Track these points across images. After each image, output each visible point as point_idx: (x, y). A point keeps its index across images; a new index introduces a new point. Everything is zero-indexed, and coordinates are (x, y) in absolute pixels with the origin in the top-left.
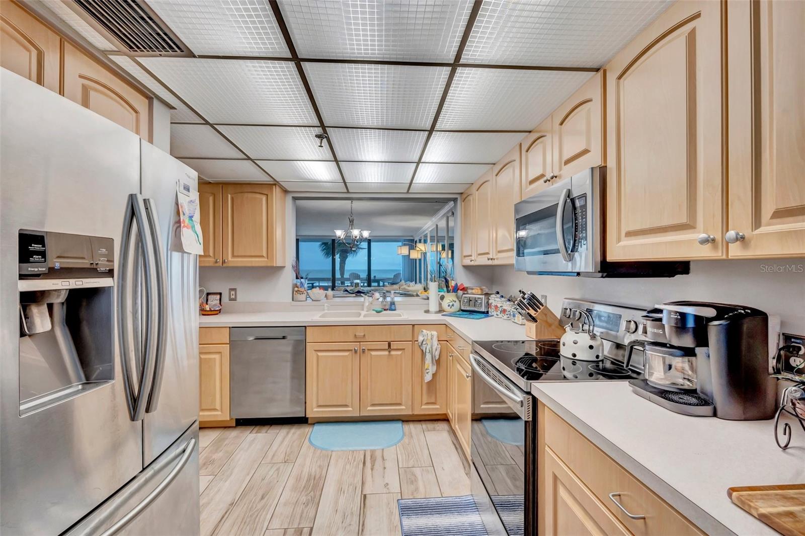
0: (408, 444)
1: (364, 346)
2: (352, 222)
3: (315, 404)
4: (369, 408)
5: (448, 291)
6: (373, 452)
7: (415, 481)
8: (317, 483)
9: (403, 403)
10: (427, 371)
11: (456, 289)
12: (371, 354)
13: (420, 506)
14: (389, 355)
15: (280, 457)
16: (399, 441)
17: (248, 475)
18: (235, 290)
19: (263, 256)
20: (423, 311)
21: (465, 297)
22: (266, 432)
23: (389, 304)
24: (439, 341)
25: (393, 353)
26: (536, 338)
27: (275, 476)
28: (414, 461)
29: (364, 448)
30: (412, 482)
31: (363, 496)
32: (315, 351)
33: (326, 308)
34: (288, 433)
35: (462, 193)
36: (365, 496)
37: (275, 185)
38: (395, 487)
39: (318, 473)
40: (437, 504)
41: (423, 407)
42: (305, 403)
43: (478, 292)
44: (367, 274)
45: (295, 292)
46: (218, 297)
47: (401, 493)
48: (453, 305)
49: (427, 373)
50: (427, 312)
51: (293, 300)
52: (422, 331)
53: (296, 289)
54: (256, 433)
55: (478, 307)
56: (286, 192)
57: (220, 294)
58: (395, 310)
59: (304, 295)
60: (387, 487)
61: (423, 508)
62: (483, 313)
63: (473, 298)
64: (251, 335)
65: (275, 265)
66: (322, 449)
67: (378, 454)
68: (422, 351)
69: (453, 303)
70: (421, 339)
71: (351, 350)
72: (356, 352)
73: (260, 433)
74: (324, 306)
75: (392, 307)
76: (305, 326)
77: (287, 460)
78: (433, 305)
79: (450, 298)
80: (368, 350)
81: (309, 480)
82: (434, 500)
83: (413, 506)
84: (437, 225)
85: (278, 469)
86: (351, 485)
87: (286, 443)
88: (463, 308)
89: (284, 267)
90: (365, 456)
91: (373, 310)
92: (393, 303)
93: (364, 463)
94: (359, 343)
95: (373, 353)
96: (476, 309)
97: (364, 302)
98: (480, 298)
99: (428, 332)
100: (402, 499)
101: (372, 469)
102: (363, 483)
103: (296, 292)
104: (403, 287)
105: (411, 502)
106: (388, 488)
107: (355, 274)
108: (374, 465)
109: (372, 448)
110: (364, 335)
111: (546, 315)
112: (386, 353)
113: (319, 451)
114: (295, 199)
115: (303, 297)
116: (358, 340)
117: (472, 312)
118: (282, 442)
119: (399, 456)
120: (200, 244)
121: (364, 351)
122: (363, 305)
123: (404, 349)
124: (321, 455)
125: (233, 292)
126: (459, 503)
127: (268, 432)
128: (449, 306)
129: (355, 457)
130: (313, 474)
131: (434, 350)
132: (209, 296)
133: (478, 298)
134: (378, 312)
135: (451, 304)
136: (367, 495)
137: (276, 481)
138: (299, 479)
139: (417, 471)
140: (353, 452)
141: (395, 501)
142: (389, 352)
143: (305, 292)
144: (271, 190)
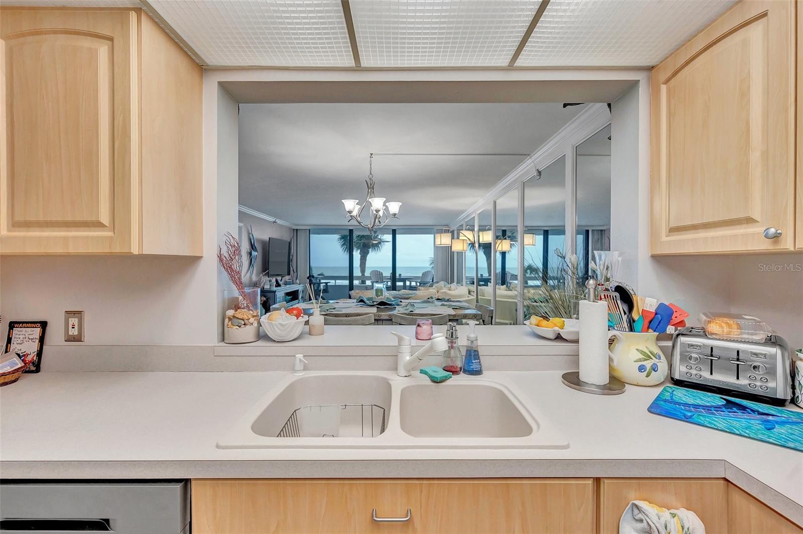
2: (371, 187)
18: (78, 314)
21: (689, 346)
23: (464, 353)
35: (650, 69)
37: (139, 13)
43: (729, 333)
44: (391, 272)
45: (227, 320)
46: (37, 332)
48: (654, 368)
53: (230, 313)
57: (44, 325)
58: (478, 372)
69: (655, 360)
76: (186, 482)
79: (638, 346)
89: (199, 258)
97: (398, 351)
98: (763, 354)
99: (664, 513)
107: (377, 271)
110: (409, 517)
115: (248, 332)
125: (74, 321)
128: (641, 369)
132: (16, 331)
133: (753, 354)
134: (435, 381)
135: (648, 364)
143: (252, 320)
144: (125, 24)
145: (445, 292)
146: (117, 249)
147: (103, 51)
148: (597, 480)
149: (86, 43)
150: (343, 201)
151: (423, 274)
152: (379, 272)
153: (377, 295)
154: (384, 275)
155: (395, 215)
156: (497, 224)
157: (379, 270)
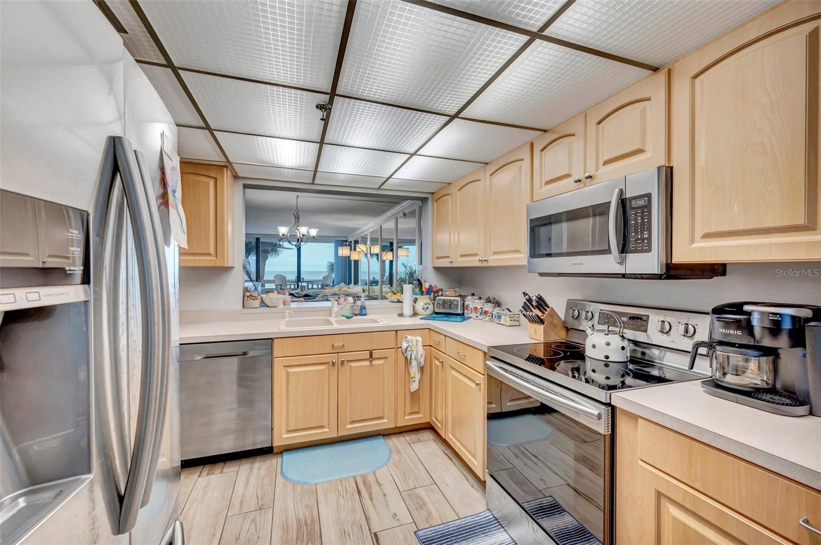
0: (400, 462)
1: (343, 357)
2: (297, 218)
3: (284, 430)
4: (348, 426)
5: (422, 294)
6: (364, 477)
7: (424, 504)
8: (311, 529)
9: (386, 416)
10: (414, 379)
11: (430, 291)
12: (351, 366)
13: (441, 534)
14: (371, 365)
15: (251, 504)
16: (388, 460)
17: (214, 535)
20: (397, 314)
21: (439, 300)
22: (222, 472)
23: (359, 308)
24: (423, 346)
25: (375, 362)
26: (544, 340)
27: (253, 530)
28: (413, 481)
29: (353, 474)
30: (421, 507)
31: (373, 535)
32: (284, 366)
33: (287, 315)
34: (251, 469)
35: (433, 193)
36: (375, 534)
37: (226, 167)
38: (405, 517)
39: (307, 517)
40: (458, 529)
41: (406, 418)
42: (272, 429)
43: (452, 294)
44: (297, 276)
45: (246, 298)
47: (414, 522)
48: (427, 308)
49: (414, 381)
51: (243, 307)
52: (406, 337)
54: (207, 475)
55: (454, 309)
56: (236, 177)
58: (366, 315)
59: (257, 300)
60: (397, 518)
61: (445, 536)
62: (459, 315)
63: (447, 300)
64: (198, 354)
65: (226, 265)
66: (303, 484)
67: (371, 478)
68: (406, 358)
69: (428, 305)
70: (405, 345)
71: (328, 363)
72: (333, 364)
73: (213, 474)
74: (285, 312)
75: (362, 311)
76: (271, 339)
77: (262, 505)
79: (423, 301)
80: (348, 361)
81: (299, 527)
82: (453, 524)
83: (435, 536)
84: (381, 226)
85: (254, 520)
86: (354, 524)
87: (253, 482)
88: (437, 310)
89: (233, 267)
90: (356, 484)
91: (342, 316)
92: (363, 308)
93: (359, 492)
94: (337, 354)
95: (353, 364)
96: (452, 312)
97: (332, 307)
98: (456, 300)
99: (413, 338)
100: (419, 531)
101: (371, 499)
102: (367, 519)
103: (248, 297)
104: (343, 289)
105: (430, 531)
106: (398, 520)
108: (371, 494)
109: (362, 472)
110: (343, 345)
112: (367, 363)
113: (299, 488)
114: (246, 186)
115: (257, 303)
116: (335, 351)
117: (447, 314)
118: (247, 482)
119: (395, 477)
120: (184, 233)
121: (343, 363)
122: (331, 310)
123: (387, 357)
124: (304, 491)
126: (479, 522)
127: (224, 471)
128: (423, 308)
129: (346, 487)
130: (302, 519)
131: (419, 356)
133: (454, 300)
134: (348, 318)
135: (426, 307)
136: (378, 534)
137: (256, 538)
138: (286, 529)
139: (421, 492)
140: (341, 481)
141: (413, 534)
142: (371, 362)
144: (222, 174)
145: (346, 290)
146: (219, 265)
147: (212, 183)
148: (396, 331)
151: (324, 278)
153: (302, 290)
154: (287, 279)
155: (314, 237)
156: (383, 237)
157: (282, 274)
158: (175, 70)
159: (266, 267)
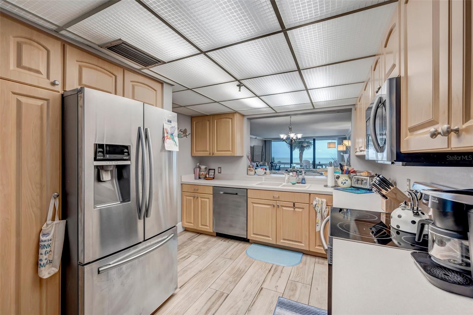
0: (301, 268)
1: (279, 203)
2: (290, 129)
3: (252, 233)
4: (282, 241)
5: (342, 174)
6: (277, 266)
7: (295, 290)
8: (240, 273)
9: (303, 242)
10: (318, 224)
11: (348, 172)
12: (283, 209)
13: (291, 305)
14: (294, 211)
15: (229, 256)
16: (296, 265)
17: (212, 260)
18: (220, 168)
19: (230, 151)
20: (323, 185)
21: (355, 178)
22: (228, 242)
23: (301, 179)
24: (327, 206)
25: (296, 210)
26: (386, 210)
27: (223, 264)
28: (300, 279)
29: (273, 263)
30: (293, 290)
31: (261, 288)
32: (252, 203)
33: (263, 180)
34: (237, 245)
35: (354, 105)
36: (262, 288)
37: (236, 113)
38: (281, 289)
39: (243, 269)
40: (302, 308)
41: (316, 247)
42: (247, 231)
44: (313, 161)
45: (248, 170)
46: (213, 171)
47: (283, 294)
48: (345, 183)
50: (326, 186)
51: (247, 174)
52: (315, 198)
53: (249, 168)
54: (223, 241)
55: (364, 185)
56: (243, 116)
57: (214, 169)
59: (253, 172)
60: (277, 288)
61: (292, 306)
62: (368, 190)
63: (360, 178)
64: (221, 191)
65: (235, 155)
66: (250, 257)
67: (280, 269)
68: (316, 210)
69: (345, 181)
70: (315, 203)
71: (271, 205)
72: (274, 206)
73: (225, 242)
74: (262, 178)
75: (303, 181)
76: (247, 189)
77: (232, 258)
78: (331, 182)
79: (344, 178)
80: (281, 206)
81: (237, 271)
82: (302, 305)
83: (287, 303)
85: (226, 261)
86: (257, 280)
87: (234, 249)
88: (353, 185)
89: (243, 156)
90: (272, 267)
91: (291, 183)
92: (303, 179)
93: (270, 271)
94: (275, 201)
95: (284, 208)
96: (363, 187)
98: (366, 179)
99: (320, 199)
100: (282, 297)
101: (272, 276)
102: (264, 281)
105: (287, 301)
106: (277, 289)
107: (307, 160)
108: (274, 274)
109: (278, 264)
110: (279, 197)
111: (395, 194)
112: (292, 209)
113: (249, 258)
114: (249, 119)
115: (253, 173)
116: (275, 199)
117: (358, 189)
118: (233, 249)
119: (292, 273)
120: (177, 146)
121: (278, 206)
122: (284, 179)
123: (304, 208)
124: (249, 260)
125: (220, 169)
126: (317, 312)
127: (229, 242)
128: (342, 183)
129: (266, 266)
130: (241, 269)
131: (323, 212)
132: (210, 171)
133: (364, 179)
134: (293, 184)
135: (343, 182)
136: (263, 288)
137: (222, 267)
138: (233, 269)
139: (299, 285)
140: (266, 263)
141: (278, 297)
142: (294, 209)
143: (253, 170)
144: (234, 116)
146: (233, 155)
147: (230, 121)
148: (310, 194)
149: (228, 119)
150: (280, 135)
152: (308, 161)
153: (293, 169)
157: (308, 160)
158: (191, 89)
159: (303, 155)
